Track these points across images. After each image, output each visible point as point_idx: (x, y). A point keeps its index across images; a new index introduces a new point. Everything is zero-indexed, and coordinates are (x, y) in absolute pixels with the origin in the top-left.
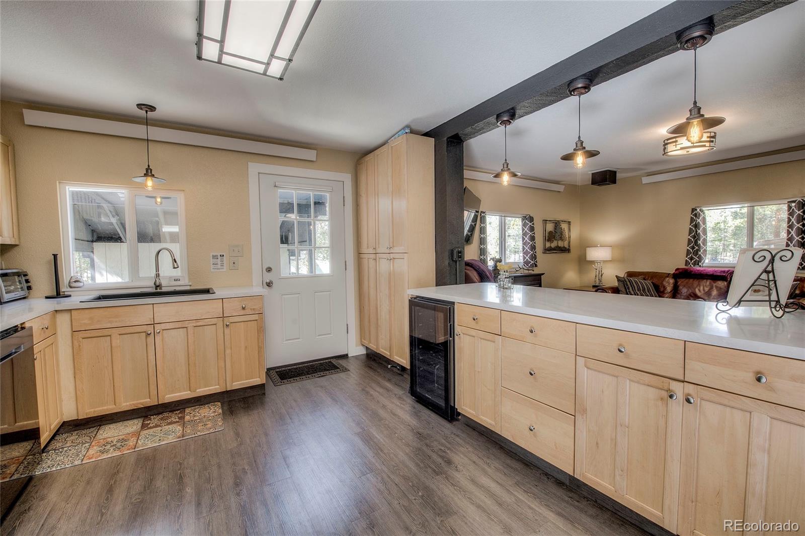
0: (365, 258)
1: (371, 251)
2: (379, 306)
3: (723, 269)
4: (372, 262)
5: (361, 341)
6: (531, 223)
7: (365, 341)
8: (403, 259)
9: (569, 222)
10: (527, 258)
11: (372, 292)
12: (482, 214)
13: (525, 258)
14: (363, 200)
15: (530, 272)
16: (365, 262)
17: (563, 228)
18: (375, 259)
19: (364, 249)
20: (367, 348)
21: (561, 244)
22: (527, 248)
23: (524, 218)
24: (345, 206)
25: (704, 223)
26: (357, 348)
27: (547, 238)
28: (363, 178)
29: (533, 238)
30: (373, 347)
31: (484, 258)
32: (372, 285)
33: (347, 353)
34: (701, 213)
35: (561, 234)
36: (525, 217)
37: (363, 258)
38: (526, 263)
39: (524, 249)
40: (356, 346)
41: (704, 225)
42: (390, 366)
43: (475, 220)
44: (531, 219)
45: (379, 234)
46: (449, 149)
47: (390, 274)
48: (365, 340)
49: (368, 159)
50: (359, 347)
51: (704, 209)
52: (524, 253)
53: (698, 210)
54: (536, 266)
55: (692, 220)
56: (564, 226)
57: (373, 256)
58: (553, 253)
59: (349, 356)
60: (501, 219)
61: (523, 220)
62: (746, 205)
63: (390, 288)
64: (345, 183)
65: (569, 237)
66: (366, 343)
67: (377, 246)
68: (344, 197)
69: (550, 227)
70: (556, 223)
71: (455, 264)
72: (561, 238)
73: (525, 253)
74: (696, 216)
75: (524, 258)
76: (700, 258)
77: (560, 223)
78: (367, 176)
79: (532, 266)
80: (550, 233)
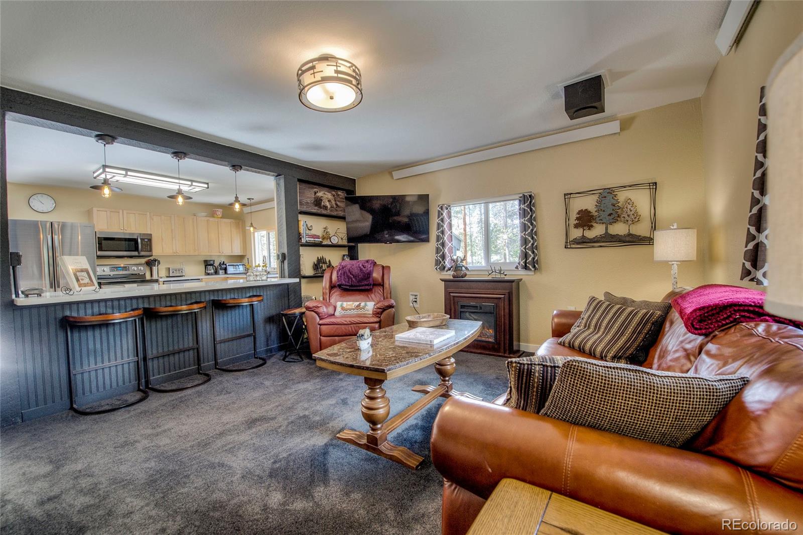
21: (619, 229)
58: (593, 247)
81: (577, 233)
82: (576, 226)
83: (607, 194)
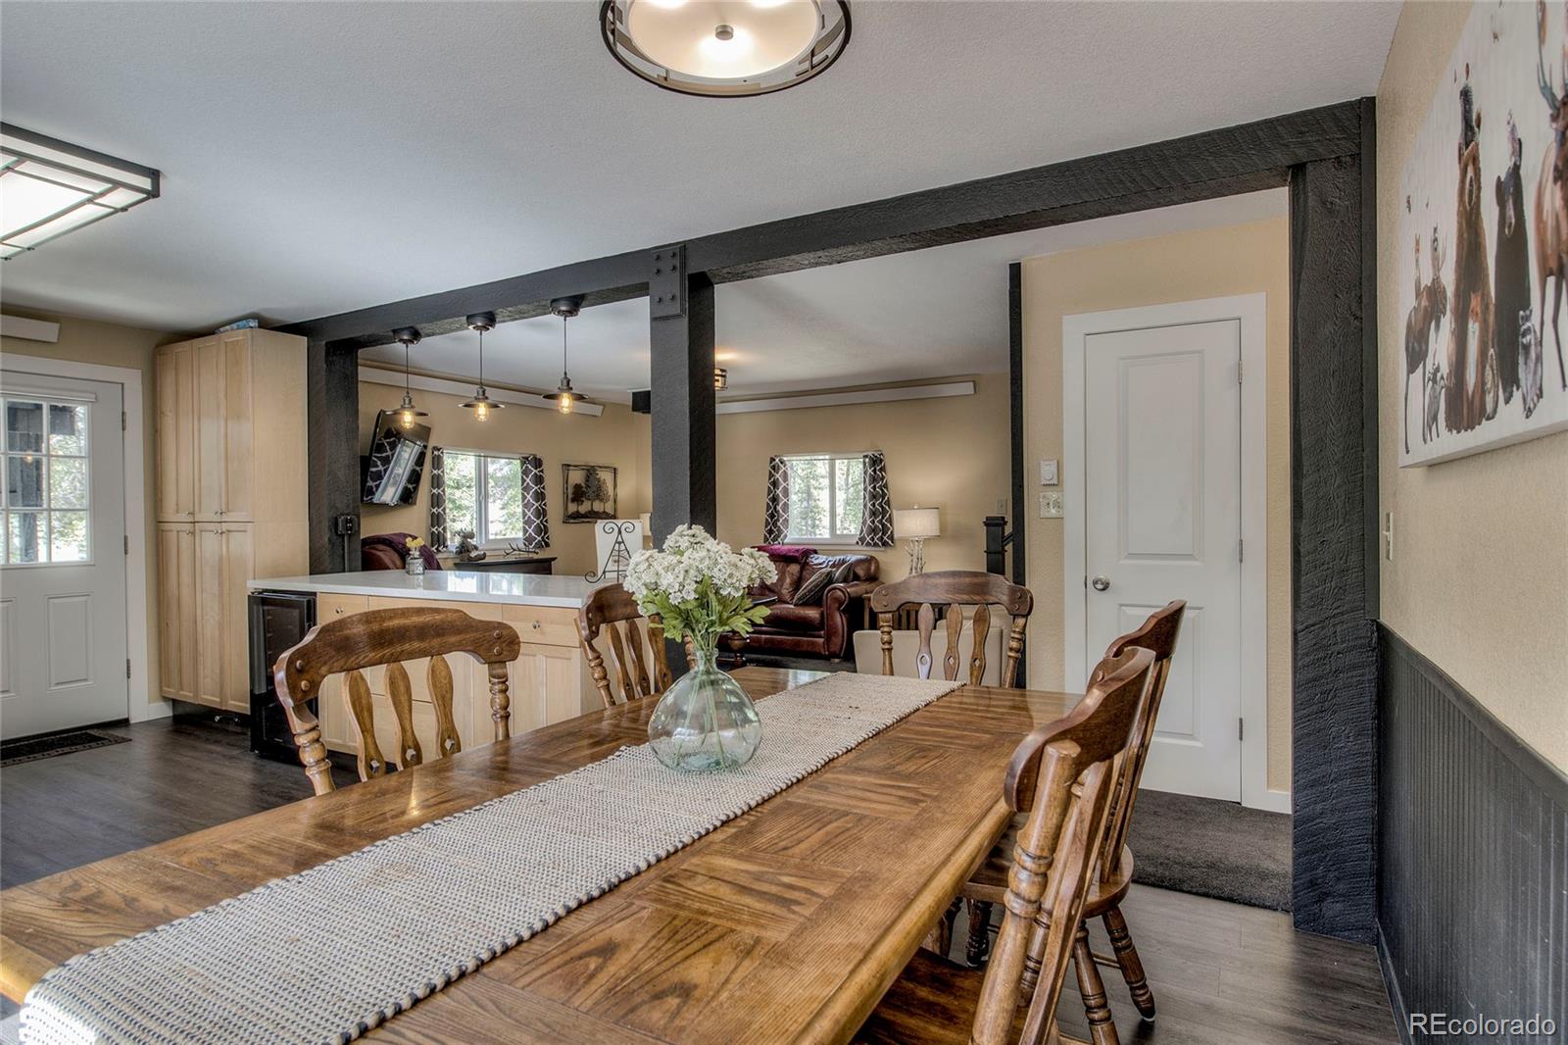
0: (171, 531)
1: (184, 516)
2: (199, 618)
3: (797, 547)
4: (185, 539)
5: (161, 690)
6: (536, 469)
7: (170, 690)
8: (245, 531)
9: (615, 469)
10: (530, 531)
11: (186, 592)
12: (436, 453)
13: (527, 531)
14: (168, 422)
15: (531, 555)
16: (172, 537)
17: (602, 479)
18: (193, 533)
19: (169, 513)
20: (175, 703)
21: (598, 506)
22: (529, 514)
23: (525, 460)
24: (126, 432)
25: (786, 479)
26: (151, 705)
27: (570, 496)
28: (168, 381)
29: (540, 496)
30: (186, 695)
31: (439, 532)
32: (186, 579)
33: (126, 717)
34: (782, 466)
35: (599, 488)
36: (527, 458)
37: (166, 531)
38: (528, 540)
39: (524, 514)
40: (149, 703)
41: (785, 482)
42: (218, 718)
43: (420, 460)
44: (538, 463)
45: (200, 489)
46: (330, 359)
47: (221, 558)
48: (168, 687)
49: (180, 349)
50: (157, 704)
51: (785, 459)
52: (525, 523)
53: (777, 460)
54: (547, 545)
55: (771, 475)
56: (605, 476)
57: (188, 527)
58: (583, 522)
59: (132, 722)
60: (480, 460)
61: (523, 463)
62: (827, 457)
63: (221, 584)
64: (126, 386)
65: (616, 496)
66: (172, 693)
67: (197, 509)
68: (123, 413)
69: (577, 477)
70: (588, 470)
71: (341, 539)
72: (598, 495)
73: (528, 522)
74: (774, 469)
75: (525, 531)
76: (780, 531)
77: (595, 470)
78: (176, 375)
79: (539, 546)
80: (577, 487)
81: (572, 508)
82: (573, 500)
83: (590, 472)
